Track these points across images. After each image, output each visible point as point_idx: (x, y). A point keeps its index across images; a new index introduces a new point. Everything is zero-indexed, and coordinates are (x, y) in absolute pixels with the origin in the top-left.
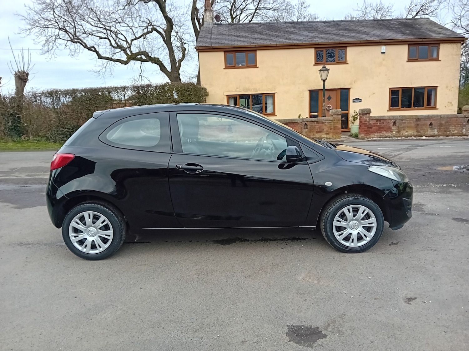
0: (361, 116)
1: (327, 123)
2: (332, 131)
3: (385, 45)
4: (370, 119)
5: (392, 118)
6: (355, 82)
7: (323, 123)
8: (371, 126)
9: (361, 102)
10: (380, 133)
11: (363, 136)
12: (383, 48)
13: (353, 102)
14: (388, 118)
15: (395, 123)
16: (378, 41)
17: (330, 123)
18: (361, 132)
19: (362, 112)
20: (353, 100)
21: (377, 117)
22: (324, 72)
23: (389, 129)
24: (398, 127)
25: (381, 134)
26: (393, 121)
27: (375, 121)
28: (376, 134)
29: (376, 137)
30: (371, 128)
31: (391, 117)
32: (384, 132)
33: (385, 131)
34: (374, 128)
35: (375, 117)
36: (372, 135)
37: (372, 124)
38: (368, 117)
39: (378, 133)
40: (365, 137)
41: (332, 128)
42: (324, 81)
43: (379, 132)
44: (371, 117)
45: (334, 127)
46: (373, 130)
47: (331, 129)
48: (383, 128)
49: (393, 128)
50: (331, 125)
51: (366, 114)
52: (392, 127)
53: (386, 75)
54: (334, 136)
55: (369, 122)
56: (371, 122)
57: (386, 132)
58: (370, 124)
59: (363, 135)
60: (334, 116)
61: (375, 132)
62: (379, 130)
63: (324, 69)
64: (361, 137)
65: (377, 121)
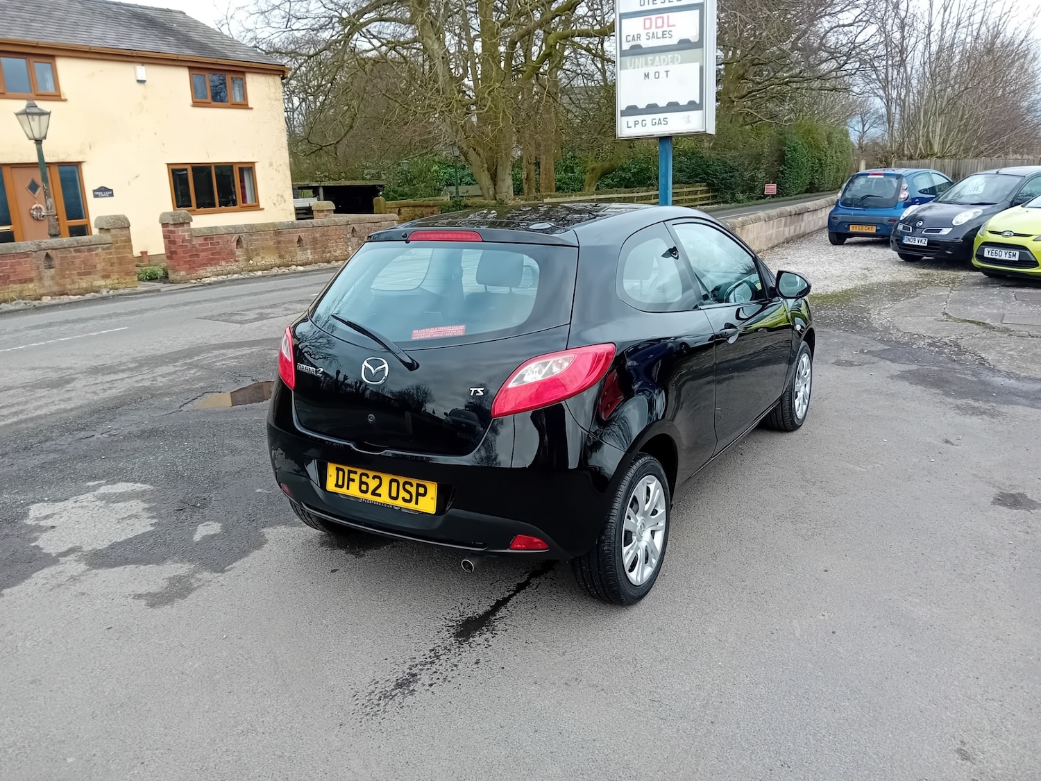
0: (171, 228)
1: (100, 250)
2: (115, 268)
3: (143, 64)
4: (191, 236)
5: (233, 231)
6: (90, 147)
7: (90, 250)
8: (197, 250)
9: (112, 195)
10: (215, 264)
11: (183, 276)
12: (141, 71)
13: (96, 196)
14: (227, 232)
15: (239, 242)
16: (129, 53)
17: (108, 248)
18: (177, 267)
19: (173, 220)
20: (94, 191)
21: (205, 231)
22: (33, 120)
23: (231, 256)
24: (247, 249)
25: (219, 268)
26: (235, 237)
27: (201, 241)
28: (209, 269)
29: (209, 275)
30: (197, 255)
31: (231, 229)
32: (224, 263)
33: (224, 259)
34: (202, 254)
35: (200, 230)
36: (202, 272)
37: (197, 246)
38: (188, 231)
39: (211, 266)
40: (189, 276)
41: (115, 260)
42: (38, 142)
43: (213, 262)
44: (193, 229)
45: (118, 258)
46: (202, 260)
47: (112, 264)
48: (219, 253)
49: (239, 252)
50: (110, 253)
51: (182, 224)
52: (236, 250)
53: (156, 134)
54: (123, 281)
55: (190, 241)
56: (196, 242)
57: (227, 262)
58: (194, 246)
59: (183, 273)
60: (113, 232)
61: (206, 265)
62: (212, 259)
63: (34, 110)
64: (178, 277)
65: (205, 239)
